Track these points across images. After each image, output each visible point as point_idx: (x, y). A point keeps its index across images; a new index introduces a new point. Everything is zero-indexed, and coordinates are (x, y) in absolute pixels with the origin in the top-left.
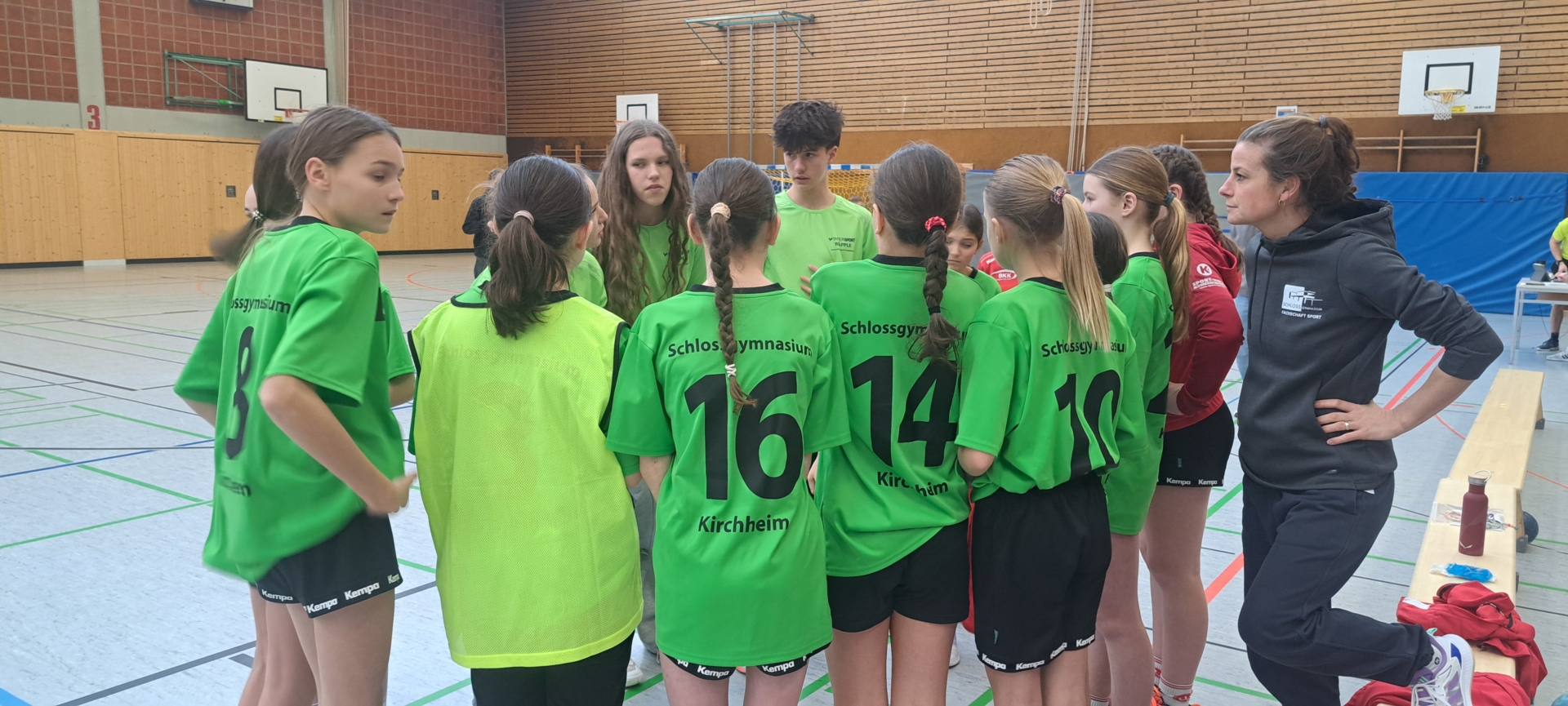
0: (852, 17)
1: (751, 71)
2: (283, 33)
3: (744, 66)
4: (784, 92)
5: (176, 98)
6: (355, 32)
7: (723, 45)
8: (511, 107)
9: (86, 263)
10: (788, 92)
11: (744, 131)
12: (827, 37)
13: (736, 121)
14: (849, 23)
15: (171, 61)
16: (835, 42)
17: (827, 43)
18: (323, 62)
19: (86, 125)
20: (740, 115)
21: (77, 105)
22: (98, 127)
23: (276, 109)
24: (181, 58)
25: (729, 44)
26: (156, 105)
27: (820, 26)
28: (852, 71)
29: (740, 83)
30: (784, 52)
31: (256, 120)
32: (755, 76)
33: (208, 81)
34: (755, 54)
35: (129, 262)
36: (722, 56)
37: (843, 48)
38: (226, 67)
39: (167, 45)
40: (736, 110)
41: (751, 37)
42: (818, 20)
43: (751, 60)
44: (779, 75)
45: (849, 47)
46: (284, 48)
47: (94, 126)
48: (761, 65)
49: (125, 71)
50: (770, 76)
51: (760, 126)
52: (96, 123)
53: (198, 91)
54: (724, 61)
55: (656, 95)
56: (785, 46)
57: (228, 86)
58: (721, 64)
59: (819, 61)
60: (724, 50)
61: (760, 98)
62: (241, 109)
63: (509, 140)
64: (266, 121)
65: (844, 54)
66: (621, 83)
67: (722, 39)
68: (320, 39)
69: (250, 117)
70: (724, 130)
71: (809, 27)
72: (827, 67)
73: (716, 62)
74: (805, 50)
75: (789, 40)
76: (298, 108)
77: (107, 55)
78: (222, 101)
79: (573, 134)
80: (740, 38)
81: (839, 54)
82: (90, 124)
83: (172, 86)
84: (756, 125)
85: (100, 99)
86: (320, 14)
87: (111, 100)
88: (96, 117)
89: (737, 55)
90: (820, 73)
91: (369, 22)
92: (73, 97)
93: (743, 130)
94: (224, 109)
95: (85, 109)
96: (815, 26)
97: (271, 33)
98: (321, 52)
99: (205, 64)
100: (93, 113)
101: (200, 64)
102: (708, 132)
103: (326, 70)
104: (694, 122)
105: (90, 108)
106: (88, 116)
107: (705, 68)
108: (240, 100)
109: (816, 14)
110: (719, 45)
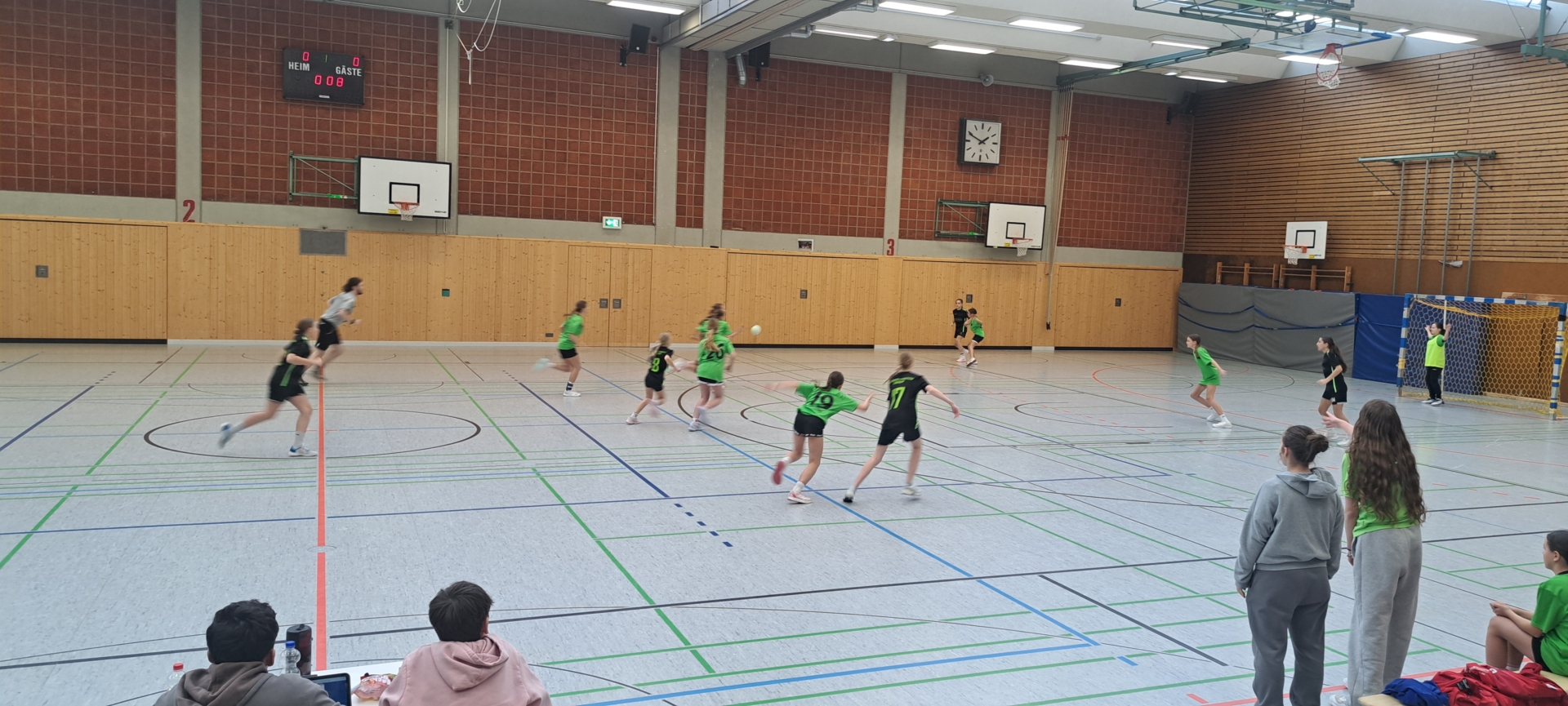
0: (1538, 154)
1: (1424, 202)
2: (1017, 180)
3: (1417, 197)
4: (1458, 222)
5: (942, 232)
6: (1069, 175)
7: (1398, 178)
8: (1189, 228)
9: (876, 347)
10: (1463, 222)
11: (1413, 257)
12: (1509, 172)
13: (1405, 247)
14: (1533, 160)
15: (941, 205)
16: (1517, 177)
17: (1508, 178)
18: (1043, 200)
19: (886, 253)
20: (1409, 242)
21: (882, 239)
22: (892, 254)
23: (1007, 238)
24: (947, 204)
25: (1403, 177)
26: (928, 238)
27: (1502, 161)
28: (1534, 204)
29: (1413, 212)
30: (1461, 185)
31: (992, 247)
32: (1428, 207)
33: (963, 219)
34: (1430, 186)
35: (901, 347)
36: (1395, 188)
37: (1526, 182)
38: (976, 208)
39: (940, 195)
40: (1406, 237)
41: (1426, 171)
42: (1500, 156)
43: (1425, 192)
44: (1452, 206)
45: (1532, 182)
46: (1017, 191)
47: (890, 253)
48: (1436, 196)
49: (913, 215)
50: (1444, 206)
51: (1431, 252)
52: (891, 252)
53: (956, 228)
54: (1397, 192)
55: (1326, 223)
56: (1463, 180)
57: (975, 222)
58: (1394, 195)
59: (1497, 195)
60: (1398, 182)
61: (1432, 227)
62: (983, 239)
63: (1185, 257)
64: (999, 247)
65: (1526, 188)
66: (1293, 210)
67: (1397, 173)
68: (1043, 182)
69: (988, 244)
70: (1391, 254)
71: (1489, 162)
72: (1506, 200)
73: (1389, 193)
74: (1483, 184)
75: (1466, 174)
76: (1022, 237)
77: (903, 204)
78: (971, 233)
79: (1243, 253)
80: (1416, 171)
81: (1521, 188)
82: (888, 251)
83: (940, 223)
84: (1425, 252)
85: (895, 236)
86: (1045, 163)
87: (902, 235)
88: (892, 247)
89: (1411, 187)
90: (1499, 205)
91: (1080, 167)
92: (880, 234)
93: (1411, 255)
94: (971, 239)
95: (886, 242)
96: (1496, 162)
97: (1009, 181)
98: (1042, 193)
99: (963, 207)
100: (890, 245)
101: (959, 207)
102: (1374, 256)
103: (1045, 206)
104: (1361, 246)
105: (889, 242)
106: (887, 247)
107: (1377, 198)
108: (982, 232)
109: (1498, 151)
110: (1393, 178)
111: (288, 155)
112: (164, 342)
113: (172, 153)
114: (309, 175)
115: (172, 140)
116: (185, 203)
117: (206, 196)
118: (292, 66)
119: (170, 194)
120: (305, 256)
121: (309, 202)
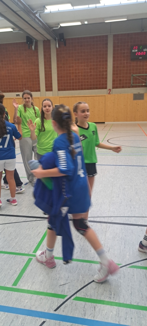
111: (131, 75)
112: (104, 123)
113: (106, 78)
114: (136, 79)
115: (106, 75)
116: (109, 90)
117: (113, 88)
118: (133, 51)
119: (106, 88)
120: (134, 101)
121: (136, 87)
